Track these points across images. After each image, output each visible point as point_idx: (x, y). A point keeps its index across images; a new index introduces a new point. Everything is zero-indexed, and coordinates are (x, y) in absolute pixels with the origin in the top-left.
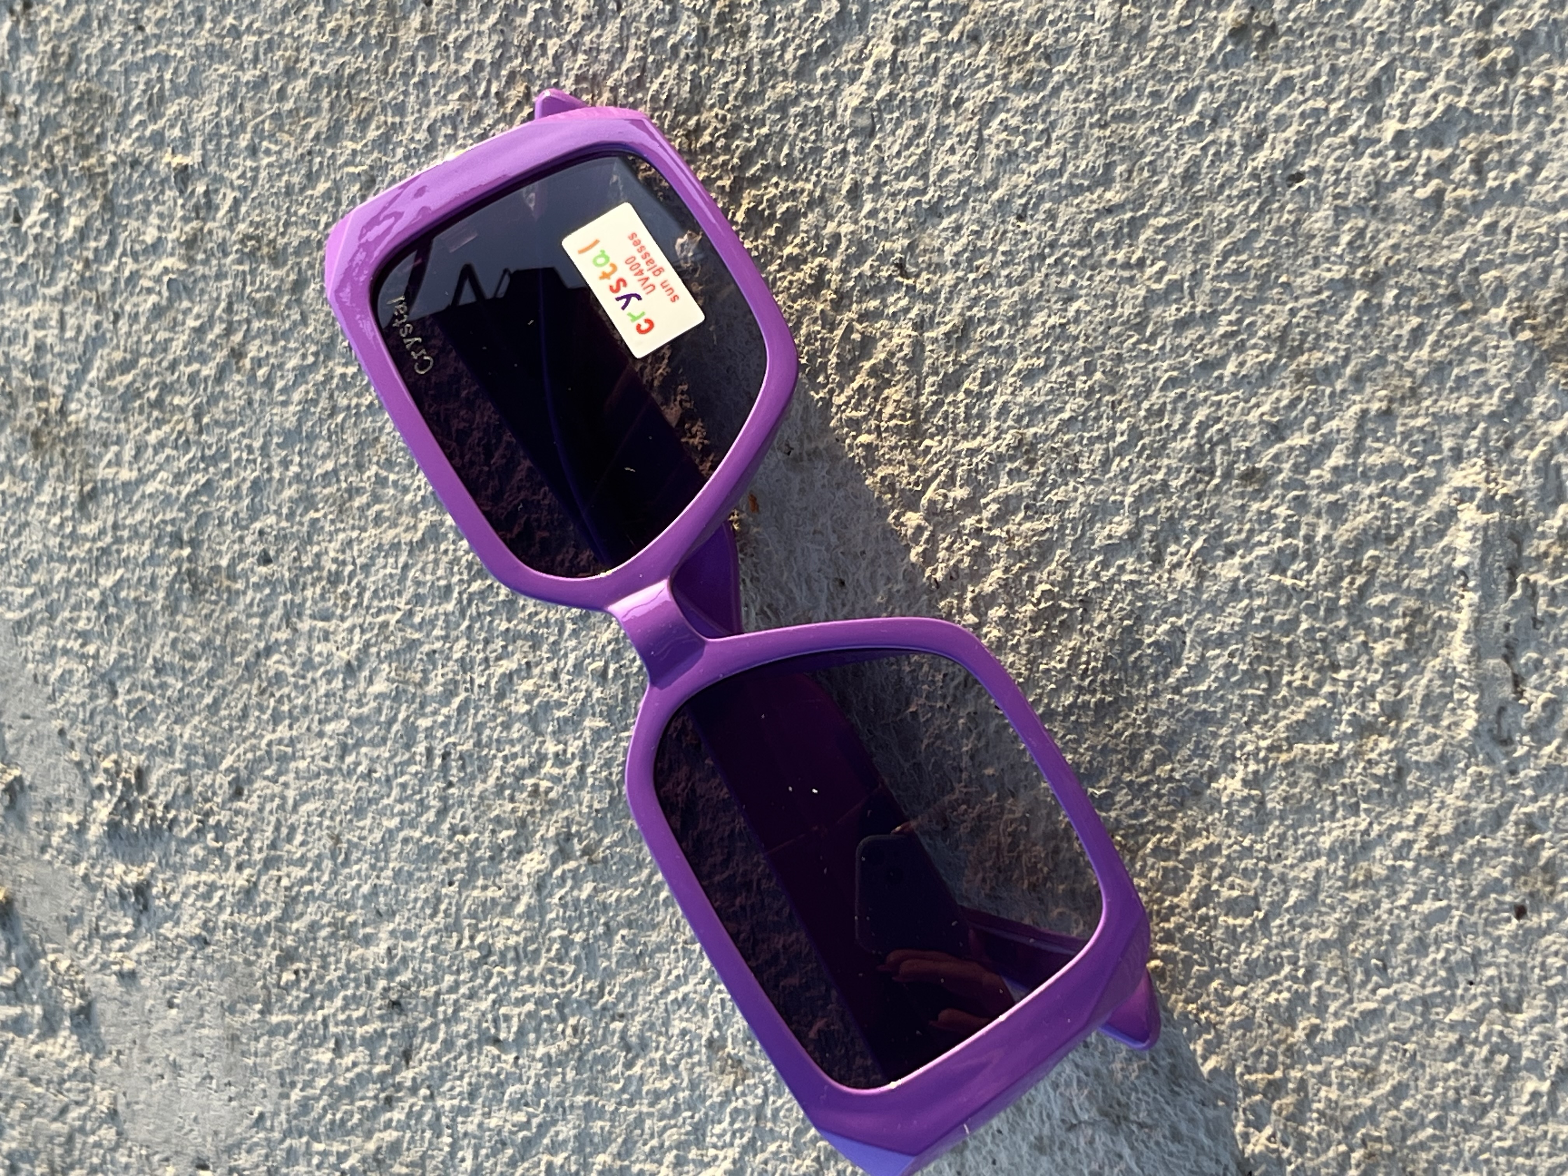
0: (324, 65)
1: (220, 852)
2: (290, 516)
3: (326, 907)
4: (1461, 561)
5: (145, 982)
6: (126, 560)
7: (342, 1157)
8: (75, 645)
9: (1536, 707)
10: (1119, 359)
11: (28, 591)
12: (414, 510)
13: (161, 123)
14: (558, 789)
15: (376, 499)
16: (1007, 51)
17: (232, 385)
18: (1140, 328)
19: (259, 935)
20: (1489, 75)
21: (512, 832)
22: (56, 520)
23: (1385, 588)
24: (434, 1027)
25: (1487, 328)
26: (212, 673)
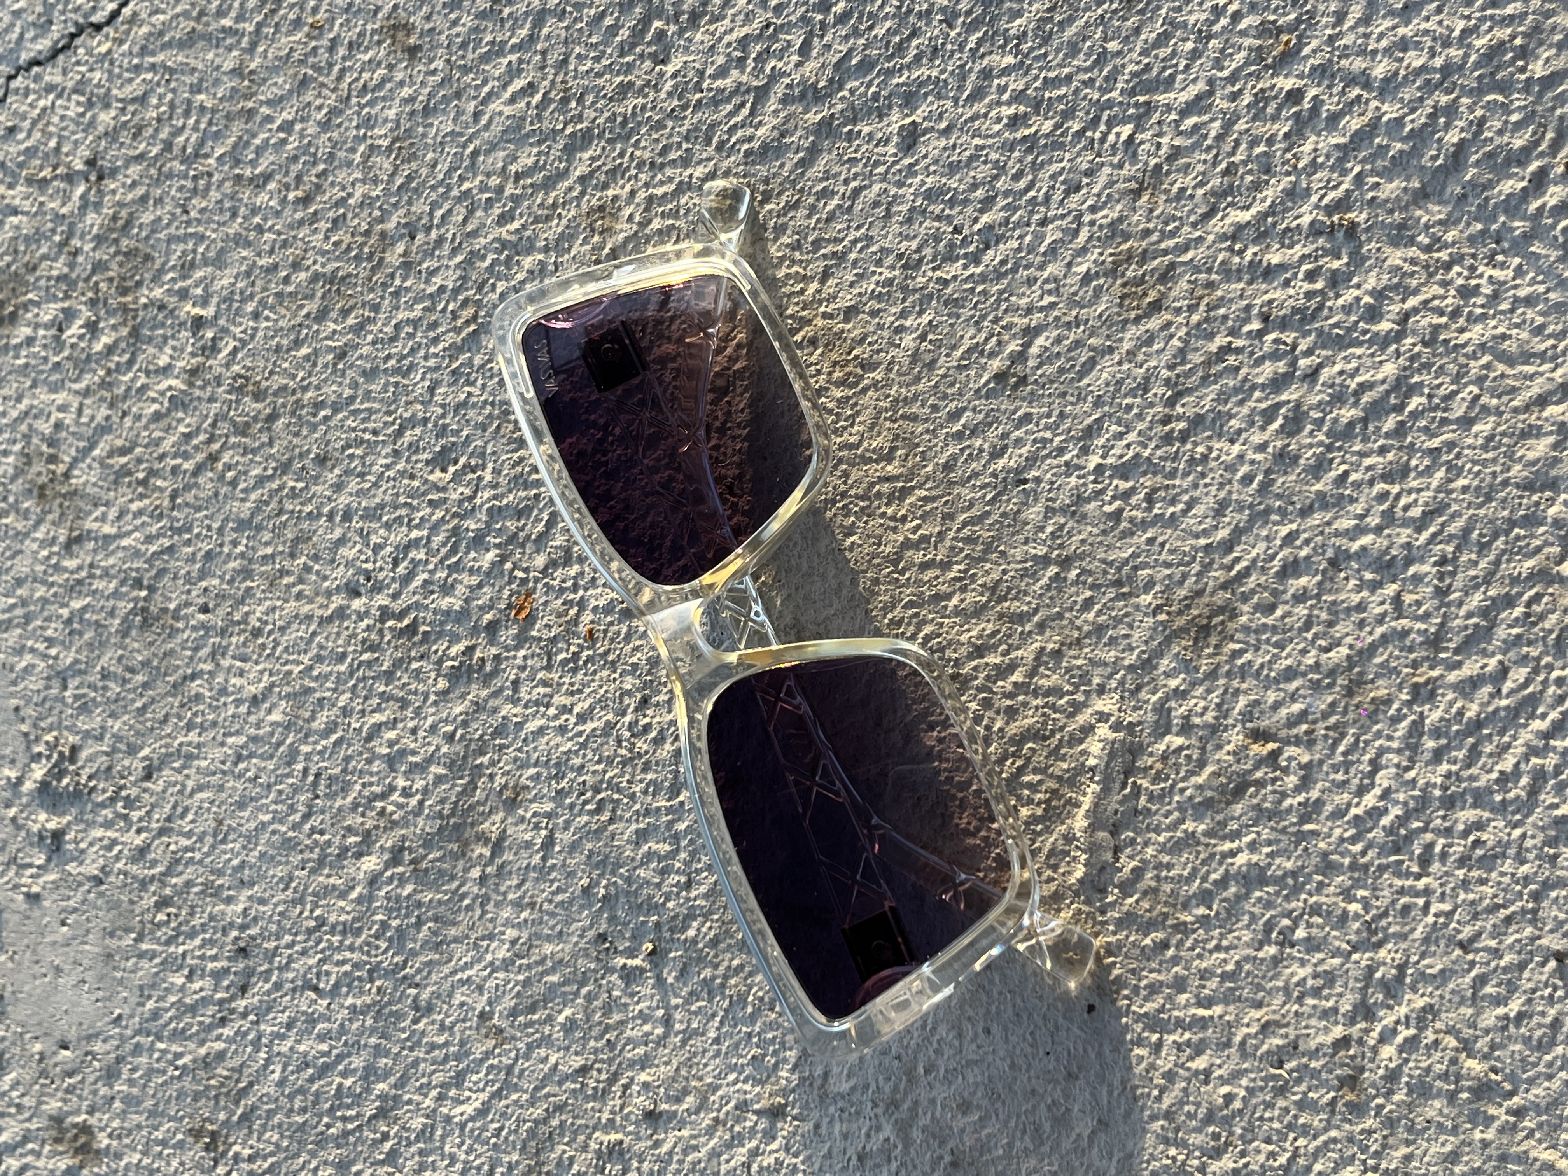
0: (323, 265)
1: (125, 817)
2: (231, 582)
3: (201, 870)
4: (1091, 762)
5: (46, 904)
6: (95, 592)
7: (178, 1056)
8: (41, 646)
9: (1127, 870)
10: (876, 582)
11: (12, 601)
12: (329, 594)
13: (189, 282)
14: (401, 813)
15: (301, 581)
16: (834, 356)
17: (206, 479)
18: (895, 563)
19: (144, 884)
20: (1168, 439)
21: (358, 839)
22: (45, 553)
23: (1035, 771)
24: (269, 972)
25: (1137, 608)
26: (145, 686)
